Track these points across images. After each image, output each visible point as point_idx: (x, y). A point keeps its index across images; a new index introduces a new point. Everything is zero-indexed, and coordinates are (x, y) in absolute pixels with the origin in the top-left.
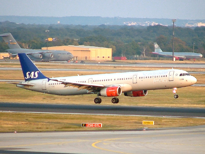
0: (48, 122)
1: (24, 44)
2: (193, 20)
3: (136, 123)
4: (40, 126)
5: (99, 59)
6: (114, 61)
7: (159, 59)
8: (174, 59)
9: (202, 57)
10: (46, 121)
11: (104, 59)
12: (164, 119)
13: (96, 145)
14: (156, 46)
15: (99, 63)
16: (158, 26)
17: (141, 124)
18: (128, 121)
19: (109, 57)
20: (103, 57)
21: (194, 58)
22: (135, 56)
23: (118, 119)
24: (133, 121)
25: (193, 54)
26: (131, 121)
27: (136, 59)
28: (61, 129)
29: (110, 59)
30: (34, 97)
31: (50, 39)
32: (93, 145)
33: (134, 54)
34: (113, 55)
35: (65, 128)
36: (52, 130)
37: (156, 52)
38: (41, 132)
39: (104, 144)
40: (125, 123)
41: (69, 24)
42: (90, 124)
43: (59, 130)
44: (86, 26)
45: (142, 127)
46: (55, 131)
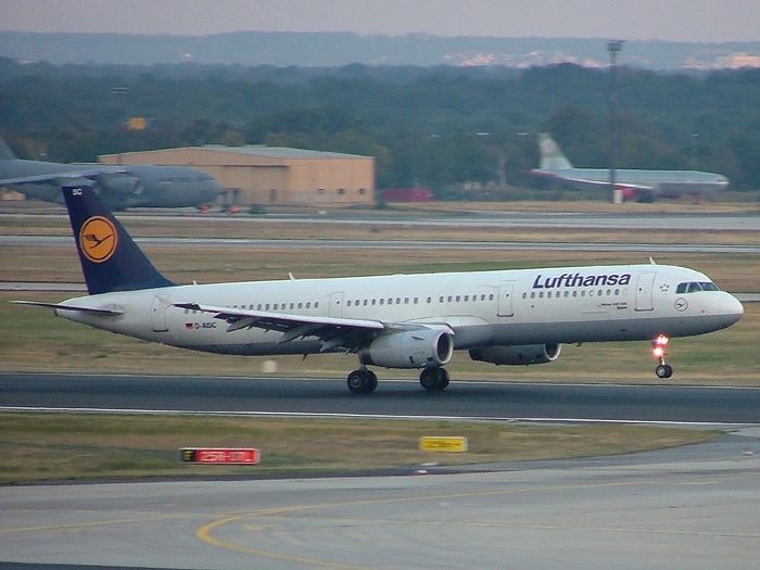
0: (48, 446)
1: (29, 144)
2: (713, 45)
3: (395, 444)
4: (14, 462)
5: (322, 198)
6: (381, 207)
7: (556, 198)
8: (618, 194)
9: (729, 188)
10: (42, 442)
11: (343, 198)
12: (510, 429)
13: (212, 533)
14: (547, 144)
15: (323, 213)
16: (565, 68)
17: (413, 451)
18: (367, 439)
19: (362, 191)
20: (341, 191)
21: (696, 194)
22: (467, 186)
23: (328, 432)
24: (387, 437)
25: (691, 178)
26: (377, 438)
27: (470, 197)
28: (98, 470)
29: (367, 199)
30: (27, 346)
31: (138, 124)
32: (202, 533)
33: (462, 180)
34: (380, 183)
35: (114, 467)
36: (60, 475)
37: (546, 167)
38: (13, 484)
39: (249, 527)
40: (352, 446)
41: (228, 62)
42: (213, 453)
43: (88, 474)
44: (292, 70)
45: (414, 461)
46: (72, 480)
